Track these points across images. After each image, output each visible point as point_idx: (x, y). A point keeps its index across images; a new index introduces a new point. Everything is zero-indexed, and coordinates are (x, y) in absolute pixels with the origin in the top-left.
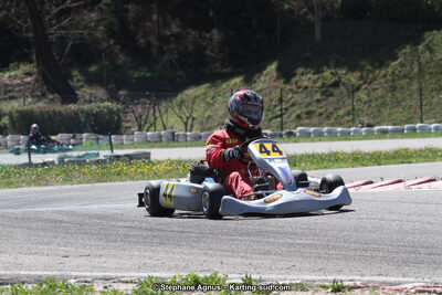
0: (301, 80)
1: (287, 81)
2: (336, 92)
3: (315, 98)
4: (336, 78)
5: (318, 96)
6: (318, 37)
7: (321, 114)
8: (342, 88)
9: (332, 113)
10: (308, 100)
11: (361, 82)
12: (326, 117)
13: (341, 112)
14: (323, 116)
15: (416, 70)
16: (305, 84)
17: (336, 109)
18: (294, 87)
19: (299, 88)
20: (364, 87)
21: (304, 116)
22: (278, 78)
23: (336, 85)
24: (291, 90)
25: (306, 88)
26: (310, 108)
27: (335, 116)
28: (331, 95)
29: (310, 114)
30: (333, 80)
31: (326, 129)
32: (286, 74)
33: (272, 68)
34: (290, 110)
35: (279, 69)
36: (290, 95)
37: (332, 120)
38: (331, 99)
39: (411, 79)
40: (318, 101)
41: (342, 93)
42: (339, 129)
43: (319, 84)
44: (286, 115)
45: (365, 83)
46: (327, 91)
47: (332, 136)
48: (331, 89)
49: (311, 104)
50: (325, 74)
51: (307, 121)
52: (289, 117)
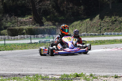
0: (106, 20)
1: (102, 20)
2: (116, 23)
3: (110, 24)
4: (116, 19)
5: (111, 24)
7: (111, 29)
8: (117, 22)
9: (114, 29)
10: (108, 25)
12: (113, 30)
13: (117, 28)
16: (107, 20)
18: (104, 22)
19: (105, 22)
21: (107, 29)
22: (99, 19)
23: (115, 21)
25: (107, 22)
26: (108, 27)
27: (115, 29)
28: (114, 24)
29: (108, 29)
30: (115, 19)
31: (113, 33)
32: (102, 18)
33: (98, 16)
34: (103, 28)
35: (100, 16)
36: (103, 24)
37: (115, 30)
38: (114, 25)
40: (111, 25)
42: (116, 33)
43: (111, 21)
46: (113, 22)
47: (115, 35)
48: (114, 22)
49: (109, 26)
50: (113, 18)
51: (108, 31)
52: (102, 30)
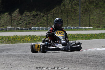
2: (37, 17)
3: (31, 19)
5: (32, 18)
6: (32, 1)
7: (32, 23)
9: (36, 23)
11: (44, 14)
13: (39, 23)
14: (33, 24)
15: (60, 11)
16: (28, 14)
17: (37, 22)
18: (25, 15)
19: (26, 16)
20: (45, 16)
21: (28, 24)
24: (24, 16)
25: (28, 16)
28: (36, 18)
29: (29, 23)
30: (36, 13)
33: (18, 10)
34: (24, 22)
36: (24, 18)
37: (36, 25)
38: (35, 19)
39: (59, 14)
40: (32, 19)
41: (38, 17)
43: (32, 15)
44: (23, 23)
45: (45, 14)
46: (34, 17)
48: (36, 16)
49: (30, 20)
50: (34, 12)
51: (29, 25)
52: (23, 24)
